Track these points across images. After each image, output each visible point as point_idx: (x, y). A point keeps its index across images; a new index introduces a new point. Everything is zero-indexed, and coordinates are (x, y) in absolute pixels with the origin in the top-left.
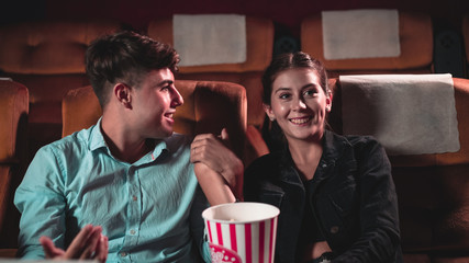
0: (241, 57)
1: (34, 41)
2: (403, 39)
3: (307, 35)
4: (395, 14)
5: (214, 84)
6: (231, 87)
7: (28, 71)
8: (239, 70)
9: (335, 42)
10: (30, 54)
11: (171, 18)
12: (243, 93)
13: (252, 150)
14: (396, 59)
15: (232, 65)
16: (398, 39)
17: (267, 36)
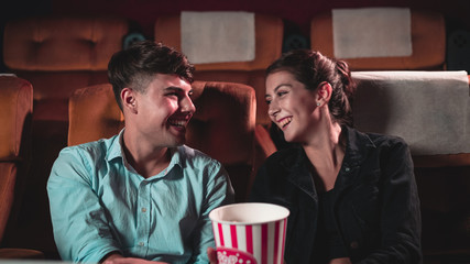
0: (249, 55)
1: (40, 36)
2: (415, 38)
3: (317, 32)
4: (407, 13)
5: (223, 85)
6: (240, 88)
7: (33, 68)
8: (248, 68)
9: (345, 41)
10: (35, 50)
11: (179, 15)
12: (252, 94)
13: (260, 150)
14: (407, 58)
15: (240, 63)
16: (410, 39)
17: (276, 33)
